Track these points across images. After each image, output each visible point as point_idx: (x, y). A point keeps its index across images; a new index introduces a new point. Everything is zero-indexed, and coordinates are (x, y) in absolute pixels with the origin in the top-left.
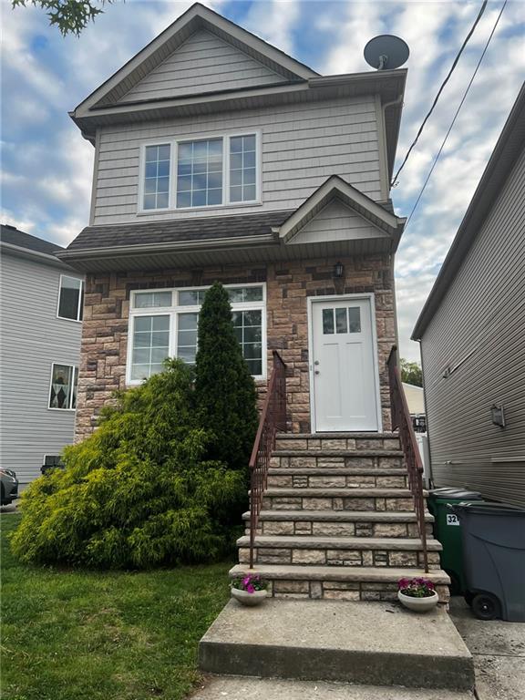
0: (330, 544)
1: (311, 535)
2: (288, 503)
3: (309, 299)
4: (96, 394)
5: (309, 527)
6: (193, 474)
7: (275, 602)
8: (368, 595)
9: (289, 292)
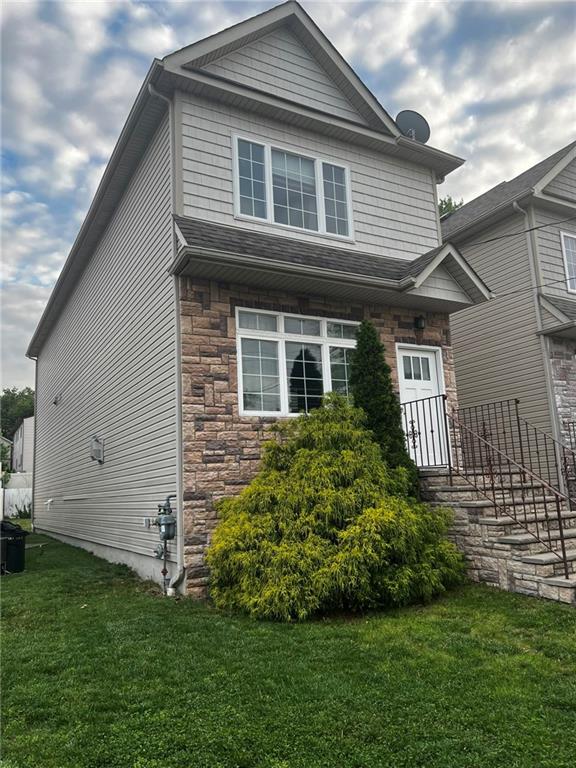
3: (397, 344)
4: (207, 424)
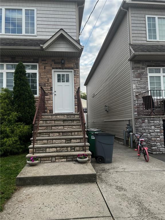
0: (58, 146)
1: (52, 144)
2: (45, 135)
3: (53, 70)
5: (52, 141)
6: (13, 127)
7: (41, 164)
8: (69, 159)
9: (46, 67)
